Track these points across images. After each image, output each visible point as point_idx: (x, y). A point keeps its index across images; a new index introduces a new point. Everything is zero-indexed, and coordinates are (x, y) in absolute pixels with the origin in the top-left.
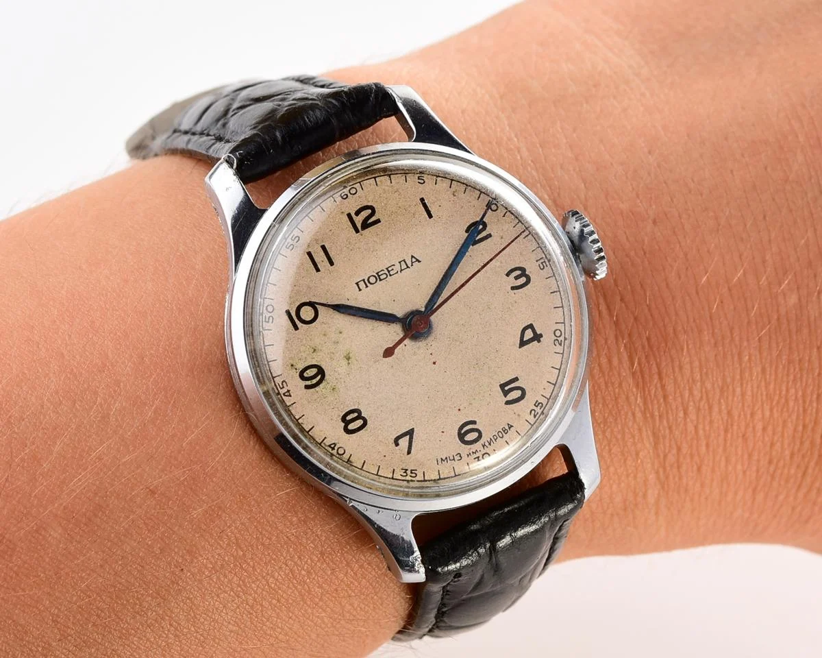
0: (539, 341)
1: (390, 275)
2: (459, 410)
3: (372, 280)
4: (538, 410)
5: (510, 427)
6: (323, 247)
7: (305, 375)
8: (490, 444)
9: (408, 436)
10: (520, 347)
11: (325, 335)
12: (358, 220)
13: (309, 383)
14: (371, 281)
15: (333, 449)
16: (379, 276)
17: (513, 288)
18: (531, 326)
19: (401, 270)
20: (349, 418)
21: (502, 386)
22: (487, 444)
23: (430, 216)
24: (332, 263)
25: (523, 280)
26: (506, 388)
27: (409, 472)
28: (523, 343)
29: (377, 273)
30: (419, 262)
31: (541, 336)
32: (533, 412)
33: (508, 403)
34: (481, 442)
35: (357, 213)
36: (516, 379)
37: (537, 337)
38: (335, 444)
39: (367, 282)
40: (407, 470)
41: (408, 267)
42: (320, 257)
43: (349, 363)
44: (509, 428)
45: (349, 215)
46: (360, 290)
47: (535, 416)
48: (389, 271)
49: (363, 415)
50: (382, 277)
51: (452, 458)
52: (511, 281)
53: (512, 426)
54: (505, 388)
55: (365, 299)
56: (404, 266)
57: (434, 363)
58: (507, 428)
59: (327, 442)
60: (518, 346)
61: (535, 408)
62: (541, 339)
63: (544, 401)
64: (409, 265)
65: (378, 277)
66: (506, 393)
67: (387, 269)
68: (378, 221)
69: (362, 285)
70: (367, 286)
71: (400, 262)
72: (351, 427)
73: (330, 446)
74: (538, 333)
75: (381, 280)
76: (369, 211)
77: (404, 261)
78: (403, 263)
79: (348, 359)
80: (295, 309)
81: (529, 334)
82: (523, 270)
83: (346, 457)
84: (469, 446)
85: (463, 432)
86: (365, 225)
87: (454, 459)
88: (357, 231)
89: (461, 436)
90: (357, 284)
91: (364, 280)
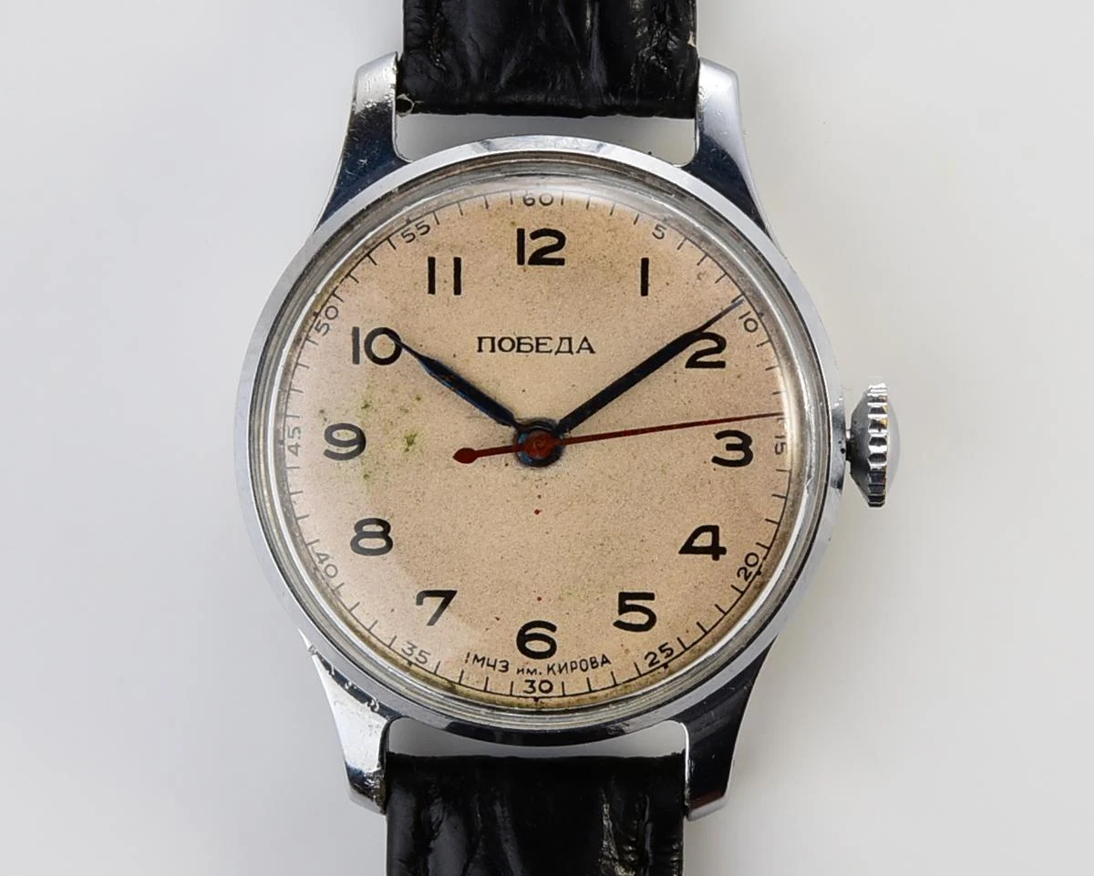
0: (716, 558)
1: (537, 351)
2: (539, 599)
3: (507, 345)
4: (662, 658)
5: (605, 661)
6: (457, 262)
7: (335, 435)
8: (561, 671)
9: (442, 599)
10: (682, 552)
11: (393, 391)
12: (532, 246)
13: (334, 449)
14: (503, 345)
15: (321, 562)
16: (519, 344)
17: (716, 460)
18: (714, 530)
19: (558, 352)
20: (367, 528)
21: (623, 596)
22: (556, 668)
23: (644, 292)
24: (457, 291)
25: (739, 455)
26: (628, 602)
27: (416, 652)
28: (688, 548)
29: (519, 339)
30: (592, 351)
31: (723, 551)
32: (652, 656)
33: (619, 624)
34: (549, 661)
35: (535, 235)
36: (650, 597)
37: (716, 551)
38: (327, 557)
39: (497, 345)
40: (415, 647)
41: (570, 351)
42: (445, 273)
43: (407, 450)
44: (603, 663)
45: (521, 233)
46: (480, 350)
47: (651, 664)
48: (538, 344)
49: (390, 535)
50: (523, 348)
51: (492, 663)
52: (719, 448)
53: (608, 661)
54: (626, 601)
55: (480, 370)
56: (565, 347)
57: (537, 512)
58: (599, 660)
59: (318, 548)
60: (680, 549)
61: (658, 652)
62: (721, 556)
63: (678, 649)
64: (574, 350)
65: (517, 344)
66: (623, 609)
67: (537, 339)
68: (561, 262)
69: (487, 344)
70: (493, 350)
71: (562, 339)
72: (365, 543)
73: (318, 555)
74: (721, 544)
75: (519, 351)
76: (555, 241)
77: (570, 339)
78: (566, 341)
79: (410, 443)
80: (368, 331)
81: (705, 540)
82: (747, 440)
83: (335, 582)
84: (527, 659)
85: (528, 632)
86: (538, 259)
87: (494, 667)
88: (521, 261)
89: (522, 639)
90: (480, 339)
91: (493, 339)
